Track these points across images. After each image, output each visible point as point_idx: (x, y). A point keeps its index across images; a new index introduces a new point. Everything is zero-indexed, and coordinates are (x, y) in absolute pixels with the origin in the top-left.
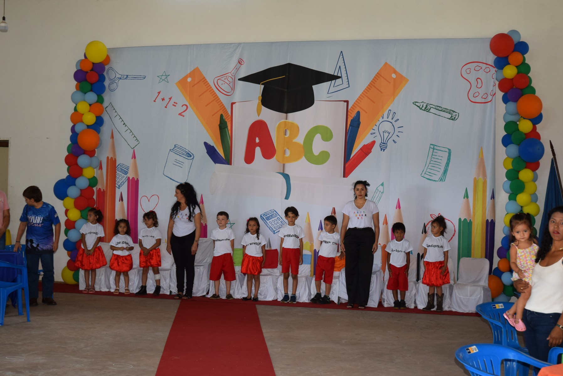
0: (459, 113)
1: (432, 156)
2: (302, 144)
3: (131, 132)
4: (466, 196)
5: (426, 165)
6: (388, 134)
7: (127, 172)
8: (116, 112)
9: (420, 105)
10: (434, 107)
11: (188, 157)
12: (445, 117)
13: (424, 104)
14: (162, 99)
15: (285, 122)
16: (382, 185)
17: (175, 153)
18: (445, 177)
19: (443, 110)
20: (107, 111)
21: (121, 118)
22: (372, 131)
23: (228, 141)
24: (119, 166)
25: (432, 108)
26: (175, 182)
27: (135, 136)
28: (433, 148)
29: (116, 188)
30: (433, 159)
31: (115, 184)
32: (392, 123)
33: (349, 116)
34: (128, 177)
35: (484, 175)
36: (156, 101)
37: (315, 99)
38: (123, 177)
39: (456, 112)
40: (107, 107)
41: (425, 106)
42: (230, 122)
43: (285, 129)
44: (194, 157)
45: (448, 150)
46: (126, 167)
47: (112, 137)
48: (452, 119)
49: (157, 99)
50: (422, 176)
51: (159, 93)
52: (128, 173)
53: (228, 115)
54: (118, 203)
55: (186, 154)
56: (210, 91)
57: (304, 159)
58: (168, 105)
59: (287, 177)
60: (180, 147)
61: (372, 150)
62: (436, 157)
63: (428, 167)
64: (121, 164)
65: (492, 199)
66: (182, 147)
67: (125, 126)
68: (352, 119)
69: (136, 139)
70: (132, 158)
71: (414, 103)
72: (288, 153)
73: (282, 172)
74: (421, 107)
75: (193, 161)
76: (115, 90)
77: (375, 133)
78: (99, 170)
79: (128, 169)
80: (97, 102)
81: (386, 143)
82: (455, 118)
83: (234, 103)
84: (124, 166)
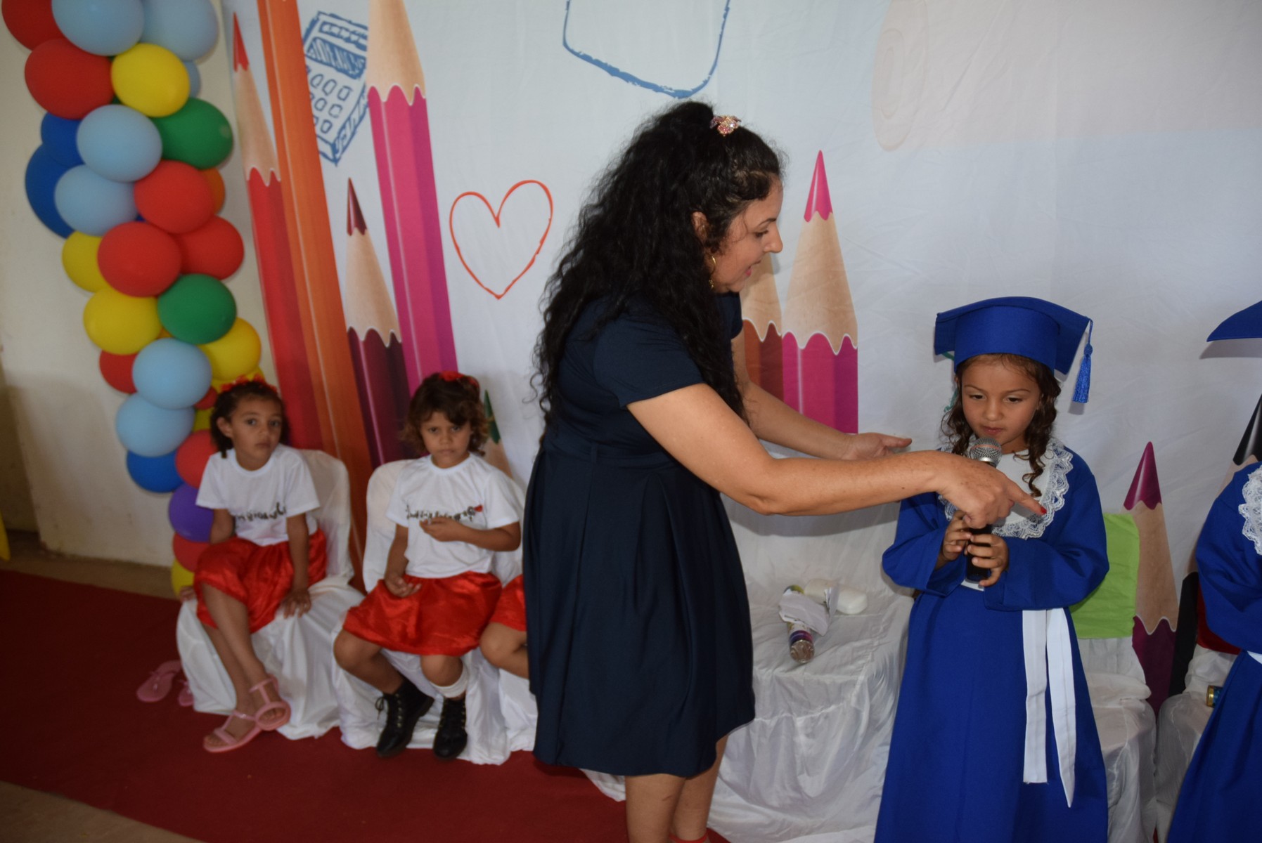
7: (359, 64)
24: (315, 33)
26: (638, 88)
29: (323, 160)
31: (313, 137)
34: (367, 90)
38: (343, 95)
46: (352, 28)
52: (364, 66)
54: (344, 244)
64: (323, 18)
79: (362, 41)
84: (341, 28)
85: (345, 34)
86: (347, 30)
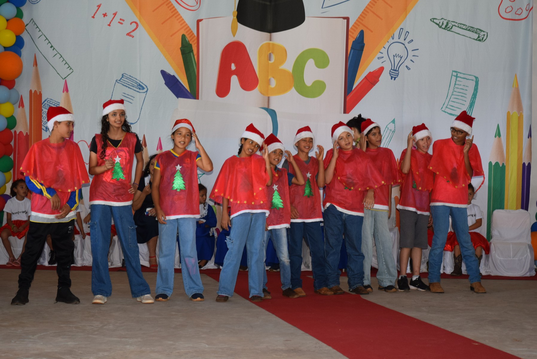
0: (487, 33)
1: (455, 86)
2: (291, 71)
3: (62, 56)
4: (498, 134)
5: (447, 97)
6: (400, 59)
8: (40, 30)
9: (440, 23)
10: (456, 25)
11: (140, 89)
12: (470, 38)
13: (444, 20)
14: (103, 14)
15: (269, 44)
16: (393, 121)
17: (123, 85)
18: (471, 111)
19: (469, 29)
20: (27, 31)
21: (47, 39)
22: (380, 55)
23: (194, 69)
24: (46, 102)
25: (454, 27)
27: (66, 63)
28: (456, 75)
29: (42, 130)
30: (456, 90)
31: (41, 125)
32: (404, 45)
33: (350, 37)
35: (520, 108)
36: (95, 17)
37: (306, 16)
39: (484, 32)
40: (27, 25)
41: (445, 24)
42: (196, 45)
43: (269, 53)
44: (148, 89)
45: (474, 79)
46: (56, 102)
47: (36, 64)
48: (480, 40)
49: (96, 14)
50: (442, 111)
51: (99, 6)
53: (193, 36)
55: (137, 85)
56: (167, 5)
57: (293, 90)
58: (112, 22)
59: (273, 114)
60: (129, 77)
61: (380, 79)
62: (460, 87)
63: (450, 99)
64: (48, 100)
65: (530, 137)
66: (132, 77)
67: (53, 50)
68: (354, 40)
69: (68, 66)
70: (63, 92)
71: (432, 20)
72: (274, 83)
73: (266, 107)
74: (441, 24)
75: (146, 94)
76: (37, 3)
77: (383, 57)
78: (19, 107)
80: (16, 16)
81: (397, 70)
82: (483, 38)
83: (201, 20)
84: (53, 102)
85: (53, 103)
86: (54, 103)
